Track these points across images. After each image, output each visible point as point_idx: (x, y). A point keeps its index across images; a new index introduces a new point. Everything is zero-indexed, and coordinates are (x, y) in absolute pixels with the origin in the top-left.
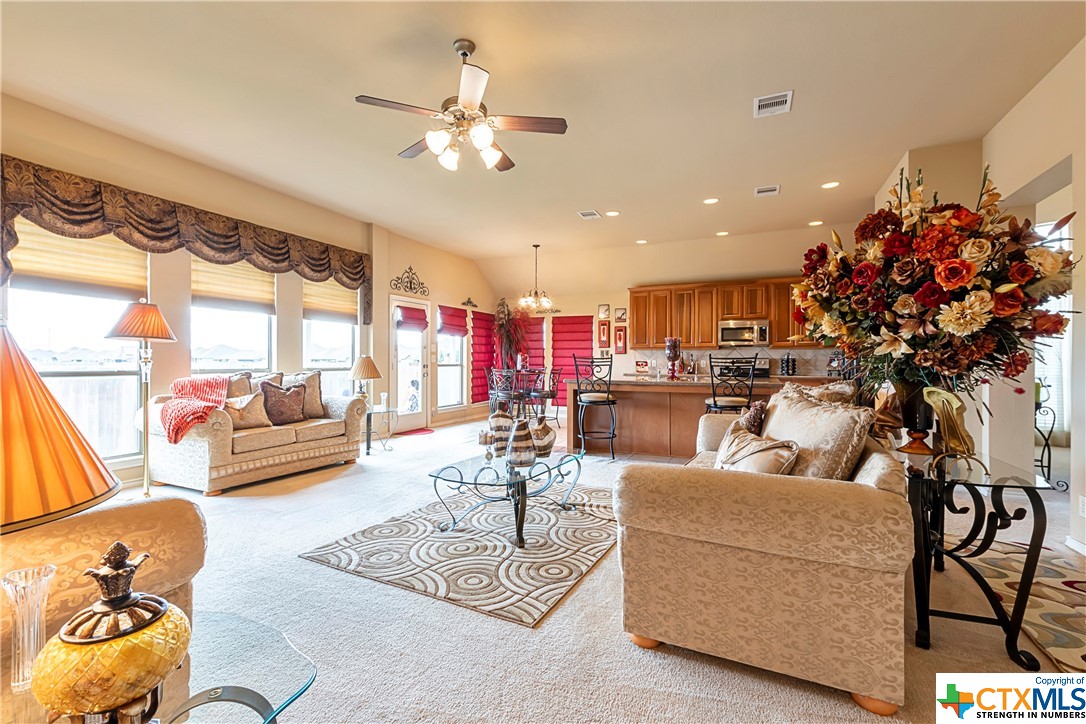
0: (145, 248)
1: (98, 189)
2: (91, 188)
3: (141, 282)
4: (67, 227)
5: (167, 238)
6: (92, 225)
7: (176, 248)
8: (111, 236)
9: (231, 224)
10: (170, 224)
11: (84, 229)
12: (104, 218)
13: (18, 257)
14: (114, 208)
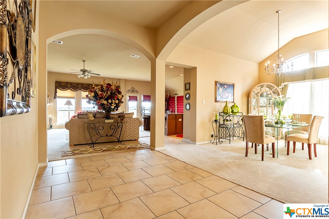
0: (74, 91)
1: (67, 83)
2: (66, 83)
3: (74, 96)
4: (63, 89)
5: (76, 89)
6: (66, 89)
7: (79, 90)
8: (69, 90)
9: (88, 85)
10: (77, 87)
11: (65, 89)
12: (68, 87)
13: (58, 94)
14: (69, 85)
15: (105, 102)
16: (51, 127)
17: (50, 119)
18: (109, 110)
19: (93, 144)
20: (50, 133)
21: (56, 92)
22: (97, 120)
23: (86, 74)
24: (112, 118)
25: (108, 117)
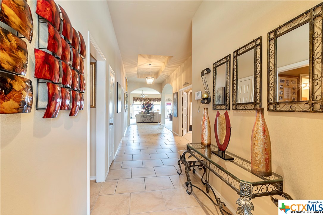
4: (136, 101)
13: (134, 103)
14: (138, 99)
15: (146, 108)
16: (131, 118)
17: (131, 114)
18: (148, 111)
19: (143, 123)
20: (131, 120)
21: (133, 102)
22: (145, 114)
23: (143, 96)
24: (150, 114)
25: (148, 114)
